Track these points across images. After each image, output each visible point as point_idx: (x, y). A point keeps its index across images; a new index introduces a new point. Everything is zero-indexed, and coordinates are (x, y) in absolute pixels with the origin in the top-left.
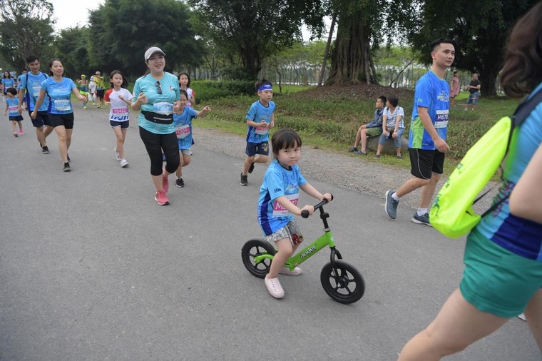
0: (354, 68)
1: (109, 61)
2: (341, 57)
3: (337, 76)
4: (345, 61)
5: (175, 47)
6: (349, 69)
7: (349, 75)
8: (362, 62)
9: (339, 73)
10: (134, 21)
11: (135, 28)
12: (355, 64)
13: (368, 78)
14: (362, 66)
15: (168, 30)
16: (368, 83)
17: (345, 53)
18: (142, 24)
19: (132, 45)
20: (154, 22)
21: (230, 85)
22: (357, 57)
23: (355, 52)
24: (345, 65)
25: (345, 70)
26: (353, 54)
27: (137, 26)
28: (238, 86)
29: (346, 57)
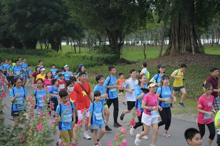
0: (183, 42)
1: (7, 37)
2: (174, 35)
3: (171, 49)
4: (177, 38)
5: (61, 26)
6: (179, 44)
7: (179, 48)
8: (189, 38)
9: (173, 46)
10: (28, 8)
11: (29, 14)
12: (183, 40)
13: (193, 49)
14: (189, 41)
15: (56, 14)
16: (193, 53)
17: (176, 33)
18: (34, 10)
19: (27, 26)
20: (44, 8)
21: (98, 58)
22: (185, 35)
23: (183, 31)
24: (177, 41)
25: (177, 44)
26: (182, 34)
27: (31, 11)
28: (103, 59)
29: (177, 36)
